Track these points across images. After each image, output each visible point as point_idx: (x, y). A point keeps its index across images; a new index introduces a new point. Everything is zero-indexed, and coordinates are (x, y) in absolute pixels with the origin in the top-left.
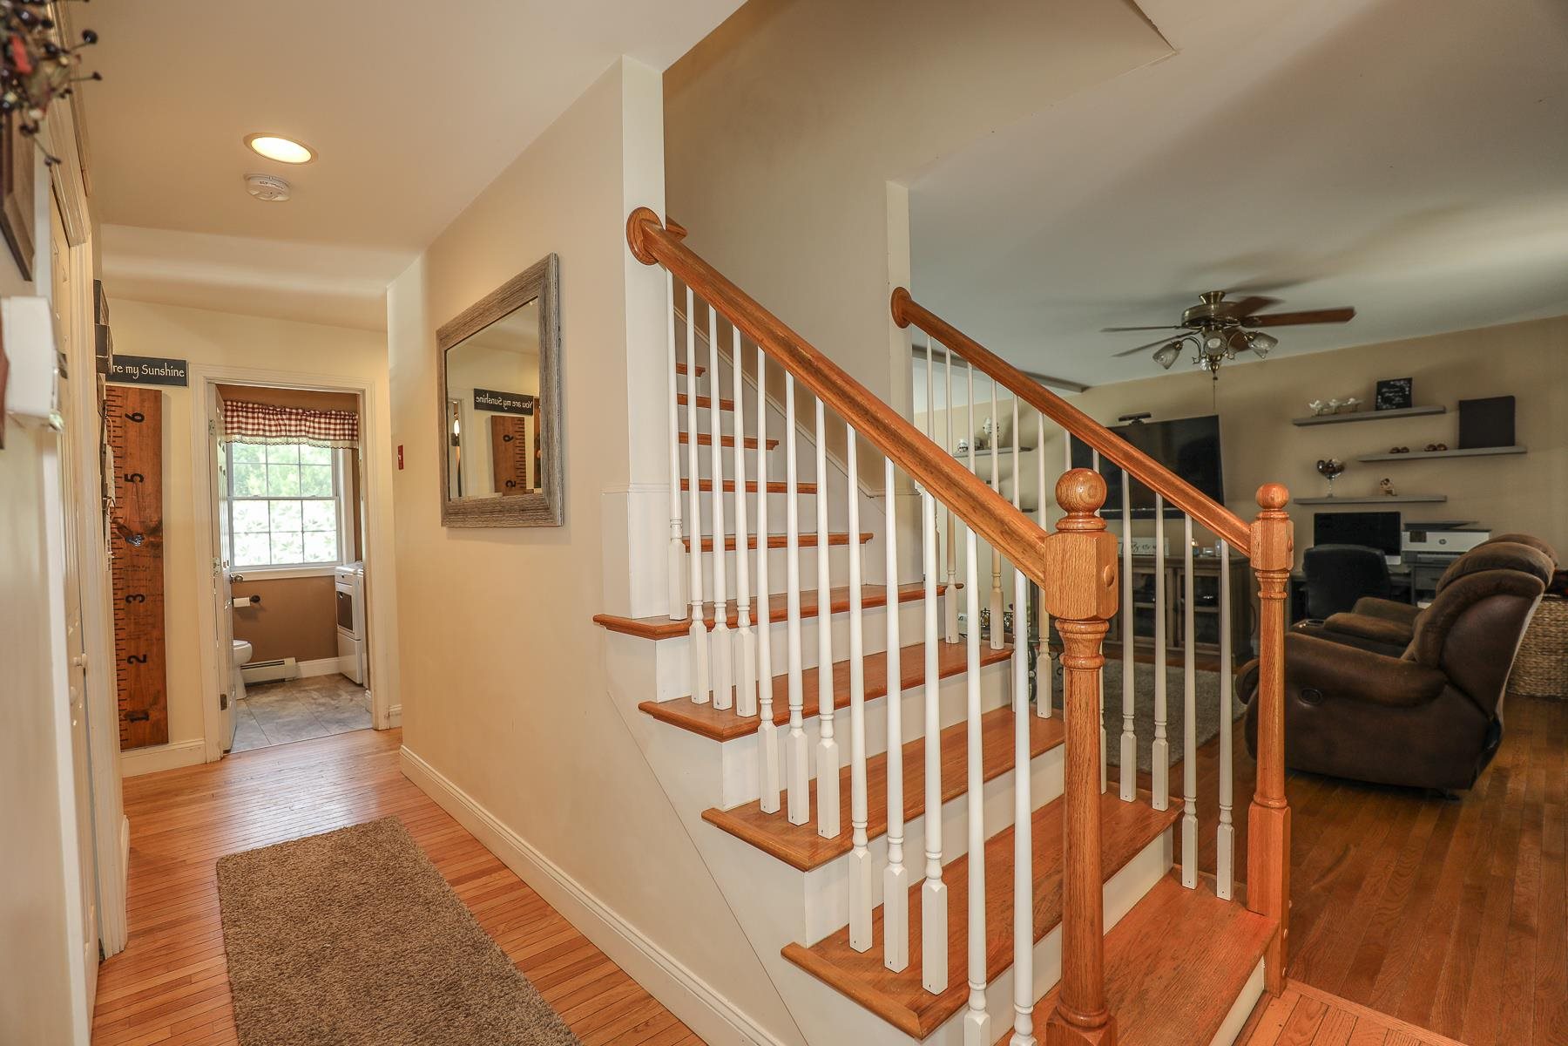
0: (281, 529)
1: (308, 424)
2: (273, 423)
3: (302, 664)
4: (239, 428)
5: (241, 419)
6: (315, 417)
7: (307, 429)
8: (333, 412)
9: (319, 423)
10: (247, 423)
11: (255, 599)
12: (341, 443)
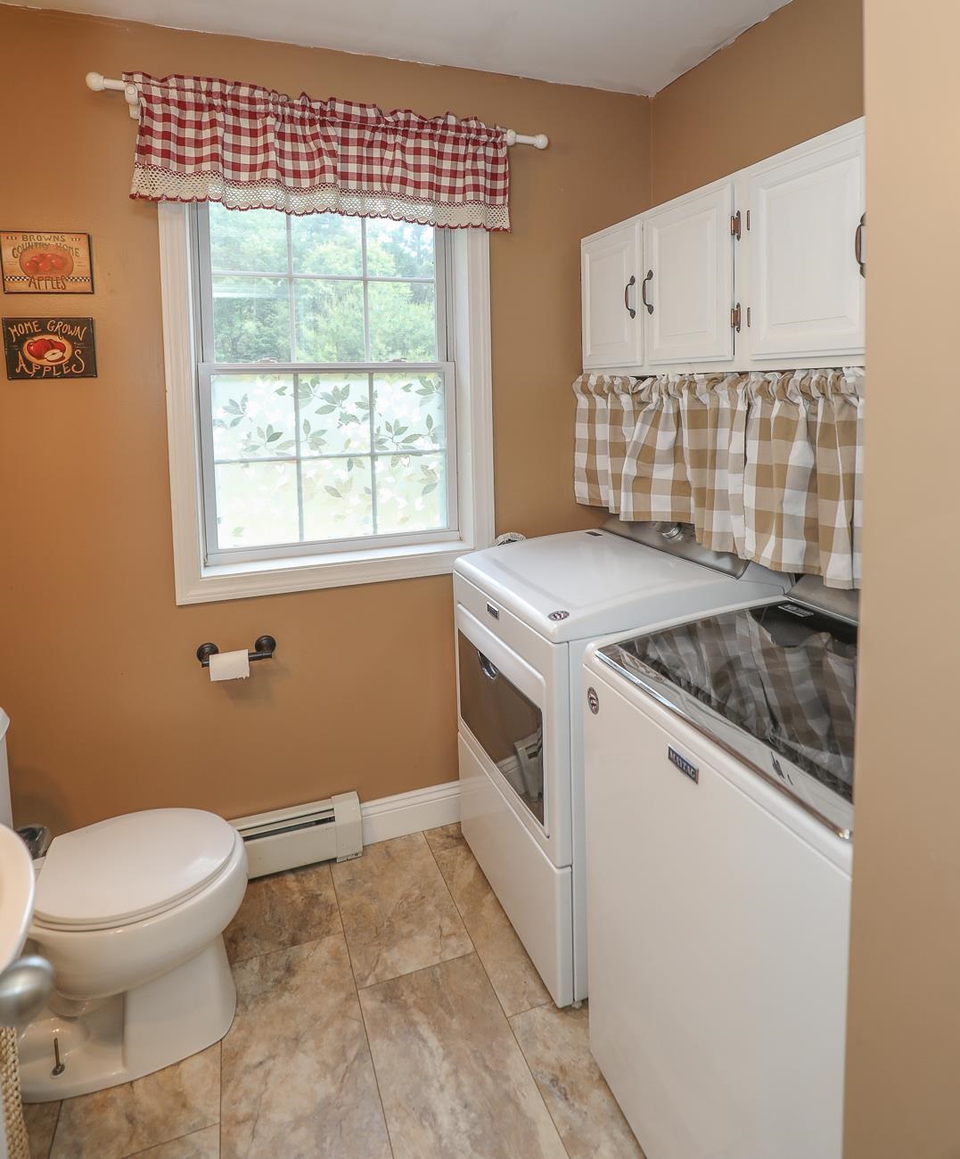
0: (326, 450)
1: (388, 155)
2: (302, 148)
3: (377, 807)
4: (214, 157)
5: (220, 131)
6: (405, 134)
7: (386, 171)
8: (452, 120)
9: (417, 151)
10: (237, 149)
11: (264, 648)
12: (461, 215)
